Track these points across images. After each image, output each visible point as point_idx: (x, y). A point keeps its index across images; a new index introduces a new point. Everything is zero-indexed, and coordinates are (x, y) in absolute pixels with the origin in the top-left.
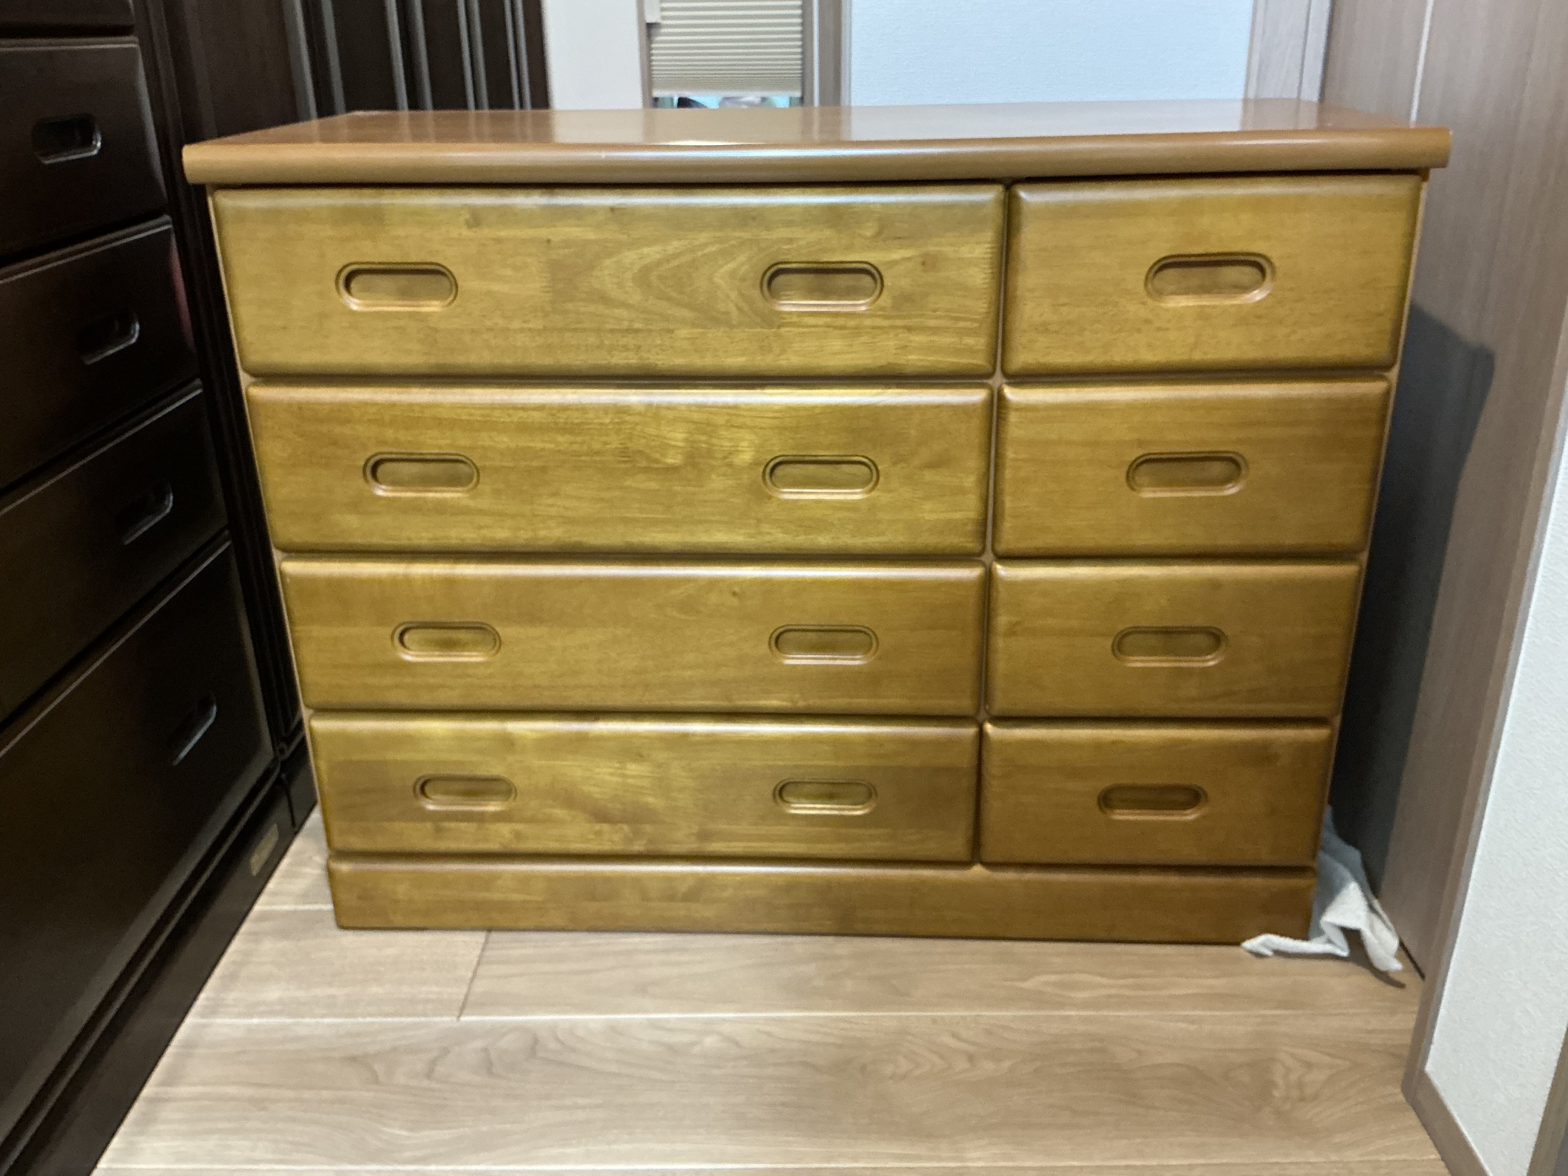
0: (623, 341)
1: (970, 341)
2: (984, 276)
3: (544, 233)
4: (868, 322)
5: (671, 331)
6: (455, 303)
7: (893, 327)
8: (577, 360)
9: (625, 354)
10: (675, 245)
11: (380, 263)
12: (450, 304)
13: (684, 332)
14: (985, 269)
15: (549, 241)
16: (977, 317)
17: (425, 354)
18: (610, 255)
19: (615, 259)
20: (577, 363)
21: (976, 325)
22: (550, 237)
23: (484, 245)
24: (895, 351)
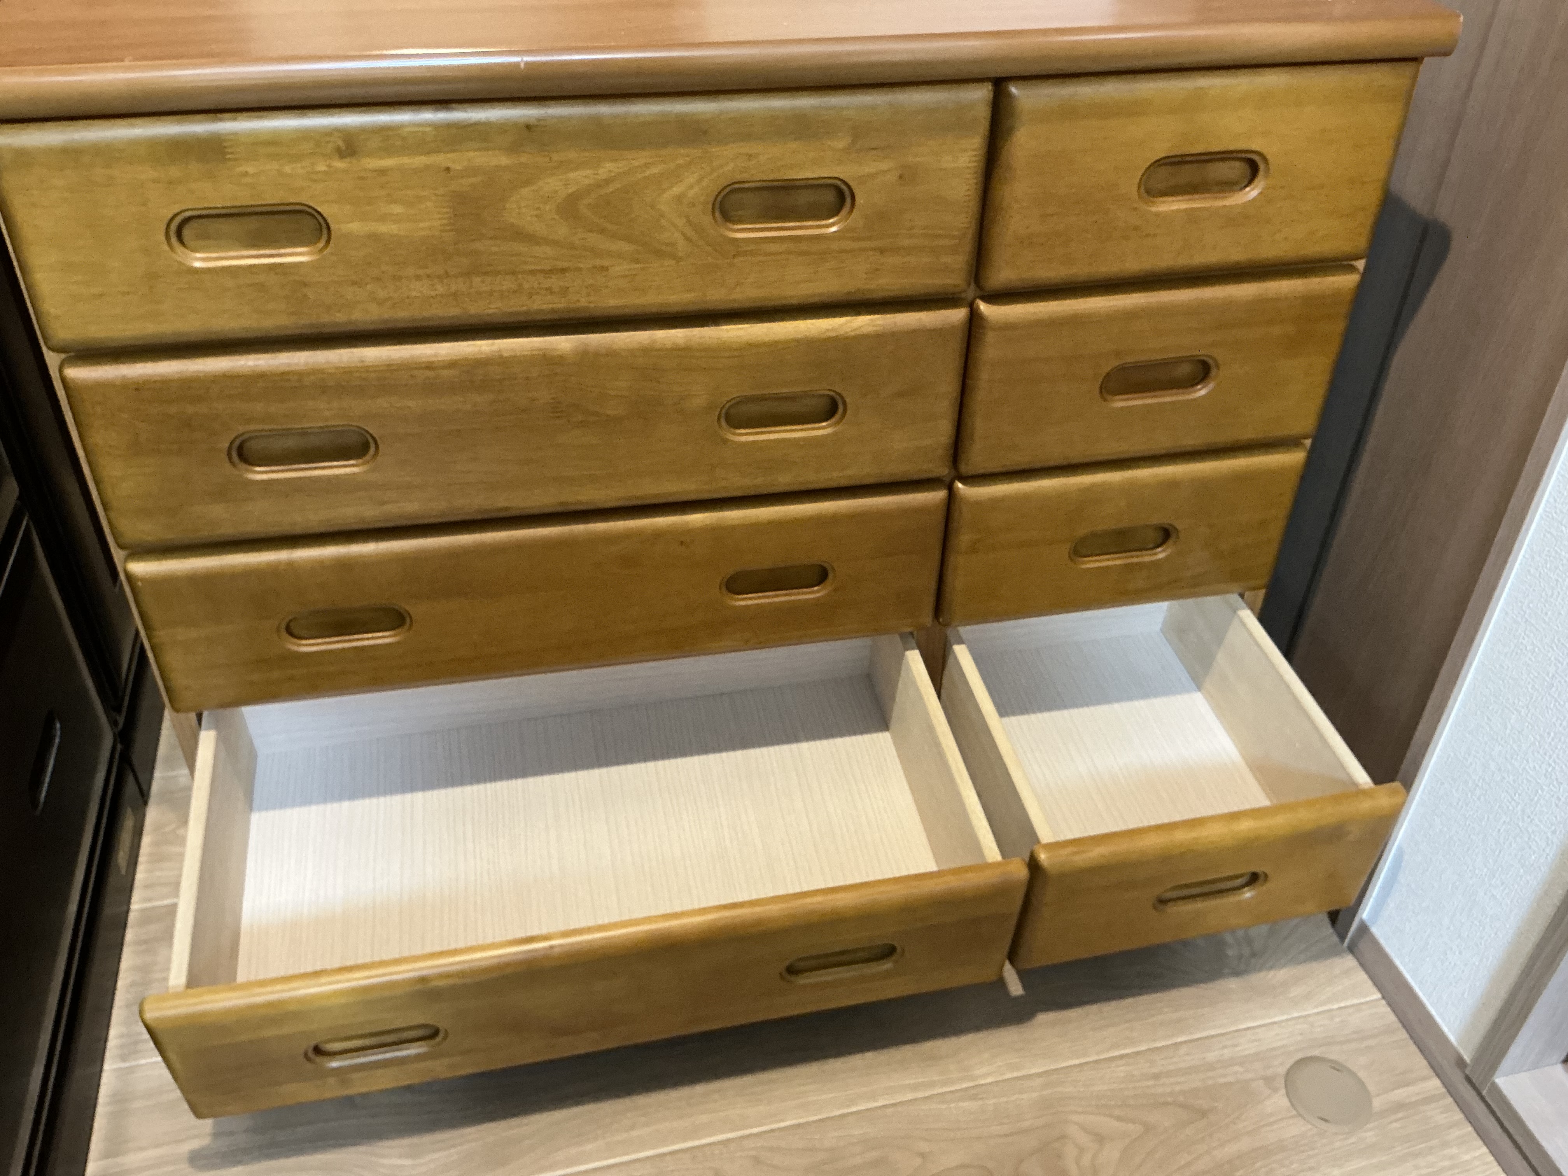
0: (547, 283)
1: (946, 259)
2: (966, 187)
3: (441, 159)
4: (835, 246)
5: (604, 269)
6: (328, 250)
7: (864, 250)
8: (490, 308)
9: (549, 297)
10: (608, 168)
11: (223, 208)
12: (321, 250)
13: (620, 268)
14: (968, 179)
15: (448, 169)
16: (956, 233)
17: (293, 313)
18: (527, 183)
19: (534, 188)
20: (491, 311)
21: (953, 242)
22: (450, 165)
23: (362, 178)
24: (865, 276)
